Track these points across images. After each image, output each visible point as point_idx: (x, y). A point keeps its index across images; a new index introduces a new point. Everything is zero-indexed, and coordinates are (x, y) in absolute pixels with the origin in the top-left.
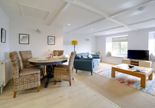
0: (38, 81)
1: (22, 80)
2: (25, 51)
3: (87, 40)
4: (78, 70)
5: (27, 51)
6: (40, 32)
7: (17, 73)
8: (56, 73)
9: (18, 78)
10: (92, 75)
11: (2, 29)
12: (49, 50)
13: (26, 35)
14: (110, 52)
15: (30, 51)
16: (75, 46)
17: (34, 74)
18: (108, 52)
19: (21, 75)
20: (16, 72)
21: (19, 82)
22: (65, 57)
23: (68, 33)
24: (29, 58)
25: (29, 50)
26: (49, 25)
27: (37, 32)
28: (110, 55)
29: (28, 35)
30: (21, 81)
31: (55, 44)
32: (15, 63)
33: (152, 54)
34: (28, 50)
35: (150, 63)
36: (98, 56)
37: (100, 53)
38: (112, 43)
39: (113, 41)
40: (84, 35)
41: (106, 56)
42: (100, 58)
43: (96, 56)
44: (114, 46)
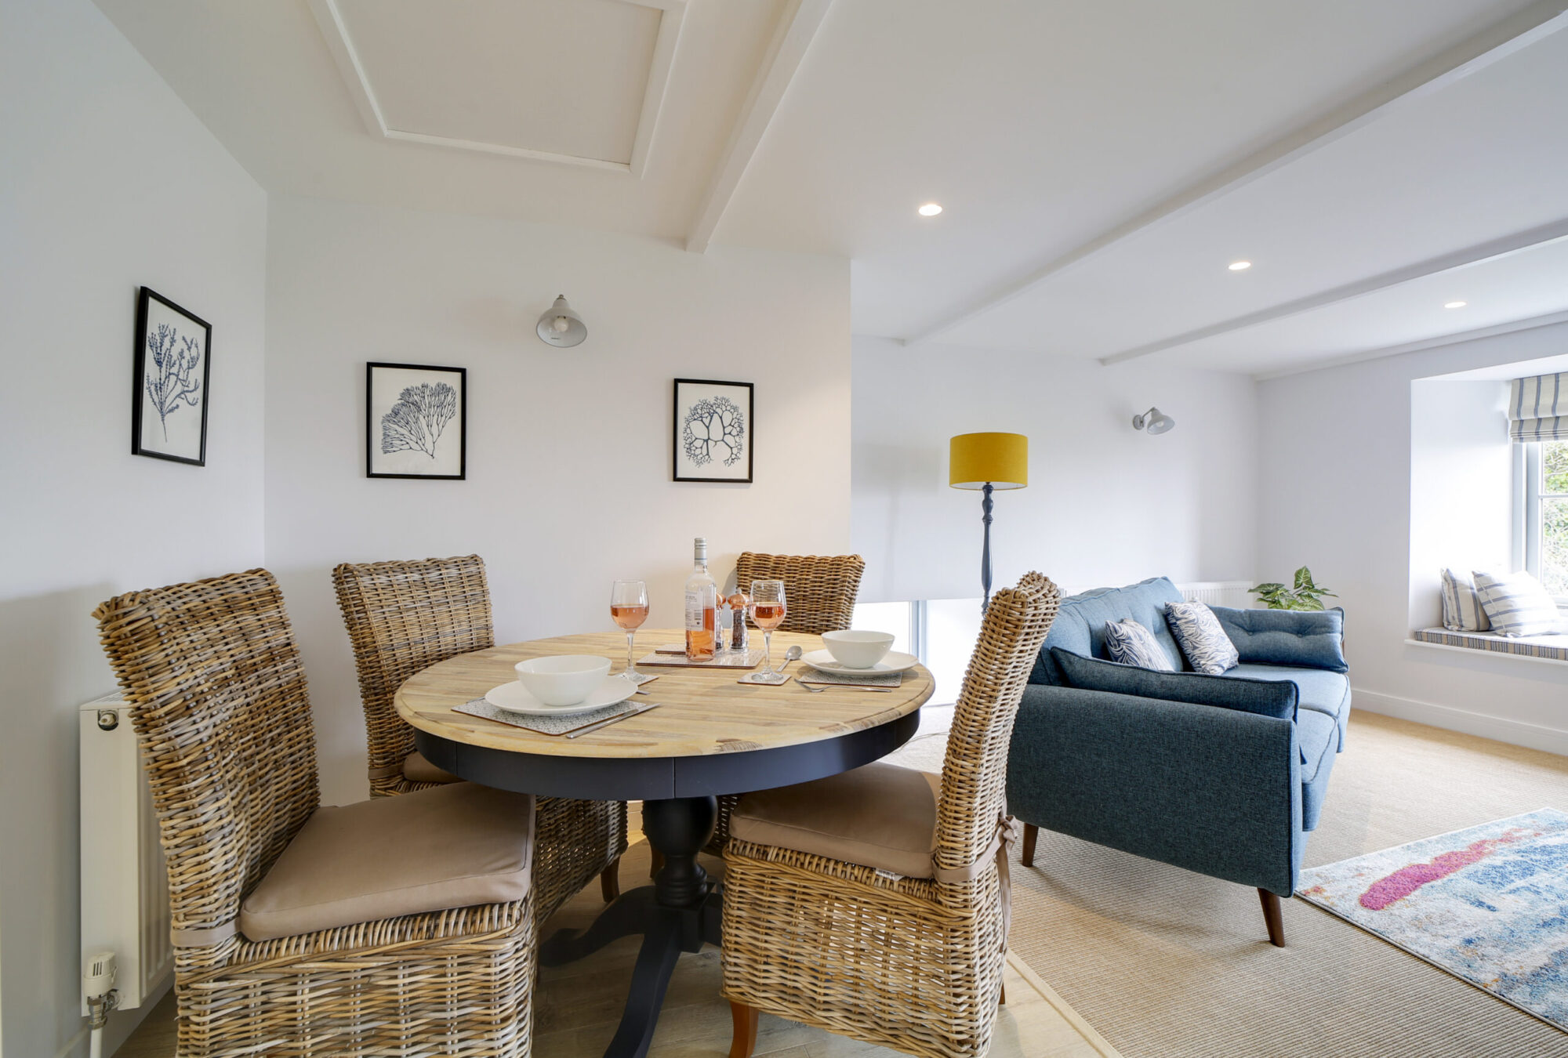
0: (485, 1025)
1: (279, 998)
2: (402, 567)
3: (1138, 422)
4: (1043, 833)
5: (437, 564)
6: (576, 327)
7: (202, 890)
8: (755, 904)
9: (228, 970)
10: (1276, 938)
11: (144, 296)
12: (698, 544)
13: (433, 379)
14: (1485, 584)
15: (475, 559)
16: (987, 505)
17: (435, 915)
18: (1451, 581)
19: (267, 915)
20: (191, 879)
21: (231, 1027)
22: (885, 665)
23: (902, 342)
24: (447, 642)
25: (464, 553)
26: (683, 242)
27: (545, 334)
28: (1490, 628)
29: (454, 380)
30: (267, 1008)
31: (750, 480)
32: (172, 755)
34: (442, 555)
36: (1312, 636)
37: (1316, 587)
38: (1514, 446)
39: (1518, 424)
40: (1103, 361)
41: (1418, 635)
42: (1345, 668)
43: (1275, 628)
44: (1540, 494)
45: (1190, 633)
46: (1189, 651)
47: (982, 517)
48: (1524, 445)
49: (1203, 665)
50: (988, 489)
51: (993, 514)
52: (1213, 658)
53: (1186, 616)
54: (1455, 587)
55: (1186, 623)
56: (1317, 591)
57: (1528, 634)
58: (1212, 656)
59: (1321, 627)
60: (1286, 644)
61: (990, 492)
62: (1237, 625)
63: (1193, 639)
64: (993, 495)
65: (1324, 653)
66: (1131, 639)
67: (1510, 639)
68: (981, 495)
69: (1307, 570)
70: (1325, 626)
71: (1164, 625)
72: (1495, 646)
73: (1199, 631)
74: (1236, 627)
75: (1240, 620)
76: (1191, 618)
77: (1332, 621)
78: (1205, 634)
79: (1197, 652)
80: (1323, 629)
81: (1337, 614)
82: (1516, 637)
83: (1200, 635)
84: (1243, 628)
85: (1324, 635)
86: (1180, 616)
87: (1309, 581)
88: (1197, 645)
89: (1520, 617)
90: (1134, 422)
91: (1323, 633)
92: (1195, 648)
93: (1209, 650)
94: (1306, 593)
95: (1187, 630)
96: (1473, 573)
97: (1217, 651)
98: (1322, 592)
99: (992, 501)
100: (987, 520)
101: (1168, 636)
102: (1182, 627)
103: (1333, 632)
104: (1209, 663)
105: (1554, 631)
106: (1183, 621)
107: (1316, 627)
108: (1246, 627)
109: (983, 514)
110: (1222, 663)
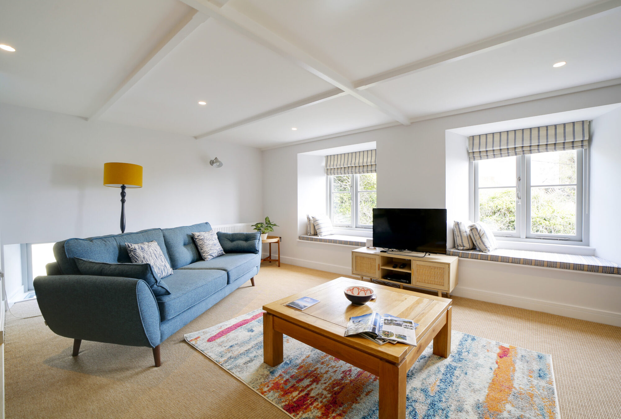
3: (212, 163)
10: (157, 363)
14: (315, 220)
16: (123, 194)
18: (309, 219)
23: (85, 119)
28: (316, 234)
33: (457, 224)
35: (449, 264)
36: (250, 241)
37: (271, 224)
38: (327, 177)
39: (327, 170)
40: (196, 138)
41: (300, 238)
42: (258, 252)
43: (239, 239)
44: (332, 192)
45: (200, 244)
46: (200, 251)
47: (121, 200)
48: (329, 176)
49: (204, 255)
50: (123, 188)
51: (126, 198)
52: (208, 253)
53: (199, 237)
54: (310, 221)
55: (199, 240)
56: (272, 225)
57: (325, 235)
58: (208, 252)
59: (252, 238)
60: (241, 245)
61: (125, 189)
62: (227, 239)
63: (201, 246)
64: (126, 190)
65: (251, 247)
66: (136, 250)
67: (320, 237)
68: (120, 190)
69: (268, 218)
70: (253, 238)
71: (191, 241)
72: (316, 240)
73: (204, 243)
74: (227, 240)
75: (229, 237)
76: (201, 238)
77: (256, 236)
78: (206, 244)
79: (202, 251)
80: (253, 239)
81: (259, 233)
82: (321, 236)
83: (204, 244)
84: (230, 240)
85: (253, 241)
86: (196, 237)
87: (269, 222)
88: (202, 248)
89: (322, 230)
90: (210, 163)
91: (252, 240)
92: (202, 249)
93: (207, 250)
94: (269, 226)
95: (199, 243)
96: (312, 217)
97: (211, 250)
98: (275, 225)
99: (125, 193)
100: (123, 201)
101: (192, 245)
102: (197, 242)
103: (256, 240)
104: (206, 255)
105: (332, 233)
106: (198, 239)
107: (251, 238)
108: (231, 240)
109: (121, 198)
110: (212, 254)
